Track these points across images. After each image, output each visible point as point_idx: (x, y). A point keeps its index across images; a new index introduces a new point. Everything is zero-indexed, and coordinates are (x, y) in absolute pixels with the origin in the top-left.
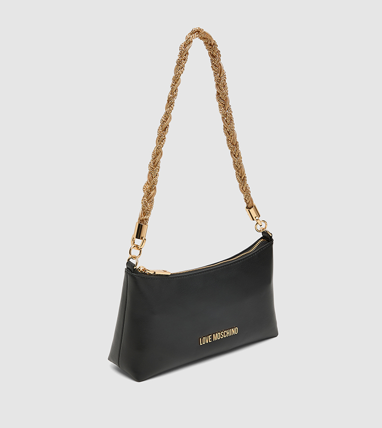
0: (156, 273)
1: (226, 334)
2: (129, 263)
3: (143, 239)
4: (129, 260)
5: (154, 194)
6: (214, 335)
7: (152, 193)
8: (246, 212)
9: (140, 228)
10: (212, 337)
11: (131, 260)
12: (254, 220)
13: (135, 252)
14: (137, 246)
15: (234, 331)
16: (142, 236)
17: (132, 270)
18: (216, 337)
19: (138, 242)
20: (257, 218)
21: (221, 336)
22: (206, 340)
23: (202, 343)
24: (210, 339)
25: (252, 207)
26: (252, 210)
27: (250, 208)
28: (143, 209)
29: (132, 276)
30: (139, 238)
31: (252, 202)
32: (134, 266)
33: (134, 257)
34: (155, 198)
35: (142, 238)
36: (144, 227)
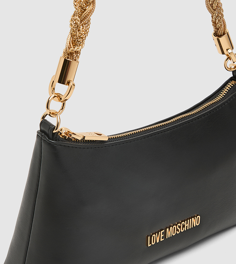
0: (86, 139)
1: (184, 226)
2: (44, 123)
3: (71, 84)
4: (43, 117)
5: (91, 11)
6: (168, 229)
7: (88, 9)
8: (213, 41)
9: (66, 67)
10: (165, 233)
11: (48, 118)
12: (223, 53)
13: (56, 105)
14: (59, 97)
15: (195, 222)
16: (68, 79)
17: (51, 136)
18: (170, 232)
19: (61, 89)
20: (230, 51)
21: (177, 230)
22: (157, 238)
23: (151, 243)
24: (162, 236)
25: (224, 34)
26: (223, 40)
27: (221, 36)
28: (72, 36)
29: (49, 144)
30: (64, 83)
31: (225, 26)
32: (54, 128)
33: (53, 114)
34: (93, 18)
35: (69, 83)
36: (73, 64)
